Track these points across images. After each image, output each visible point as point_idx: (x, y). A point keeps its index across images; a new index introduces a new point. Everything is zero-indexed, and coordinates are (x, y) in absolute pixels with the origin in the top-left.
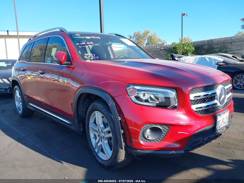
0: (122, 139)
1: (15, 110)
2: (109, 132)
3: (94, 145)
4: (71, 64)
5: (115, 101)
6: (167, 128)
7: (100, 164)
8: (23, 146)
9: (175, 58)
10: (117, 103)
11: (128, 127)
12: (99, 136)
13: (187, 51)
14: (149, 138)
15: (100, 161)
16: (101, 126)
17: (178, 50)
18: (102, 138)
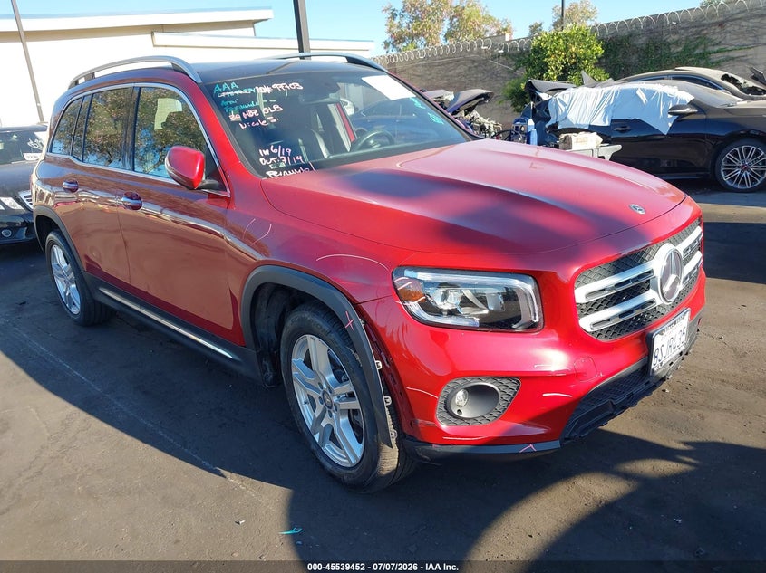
0: (389, 417)
1: (58, 303)
2: (351, 396)
3: (309, 422)
4: (223, 188)
5: (362, 314)
6: (510, 385)
7: (331, 475)
8: (106, 426)
9: (541, 95)
10: (370, 319)
11: (403, 387)
12: (322, 400)
13: (579, 58)
14: (464, 415)
15: (329, 466)
16: (327, 378)
17: (549, 57)
18: (330, 408)
